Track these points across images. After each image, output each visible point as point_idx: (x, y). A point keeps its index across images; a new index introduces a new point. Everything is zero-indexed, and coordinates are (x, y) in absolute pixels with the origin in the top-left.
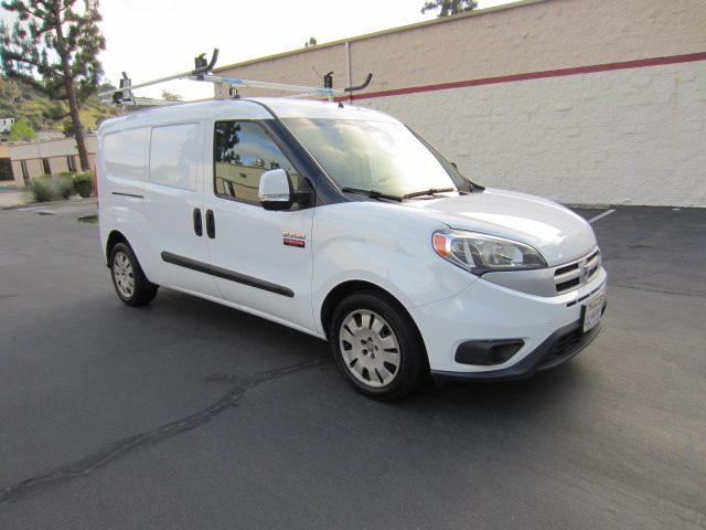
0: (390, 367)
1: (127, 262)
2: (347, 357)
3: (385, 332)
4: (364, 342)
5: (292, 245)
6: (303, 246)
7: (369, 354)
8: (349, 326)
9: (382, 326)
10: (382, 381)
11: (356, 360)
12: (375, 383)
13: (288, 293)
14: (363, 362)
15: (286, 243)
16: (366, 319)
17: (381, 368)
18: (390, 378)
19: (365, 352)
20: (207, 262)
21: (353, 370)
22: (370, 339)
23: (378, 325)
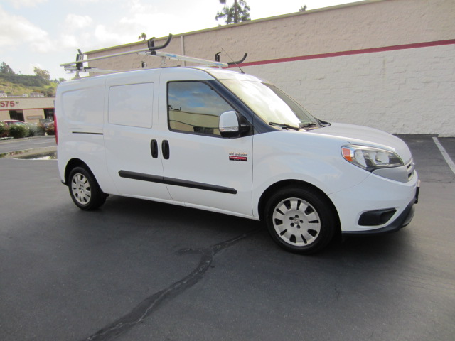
0: (312, 232)
1: (84, 179)
2: (278, 229)
3: (308, 211)
4: (291, 218)
5: (237, 160)
6: (246, 160)
7: (296, 226)
8: (280, 209)
9: (306, 207)
10: (305, 241)
11: (286, 230)
12: (300, 244)
13: (233, 192)
14: (291, 231)
15: (231, 159)
16: (294, 203)
17: (305, 233)
18: (311, 240)
19: (292, 225)
20: (162, 175)
21: (283, 237)
22: (297, 216)
23: (304, 206)
